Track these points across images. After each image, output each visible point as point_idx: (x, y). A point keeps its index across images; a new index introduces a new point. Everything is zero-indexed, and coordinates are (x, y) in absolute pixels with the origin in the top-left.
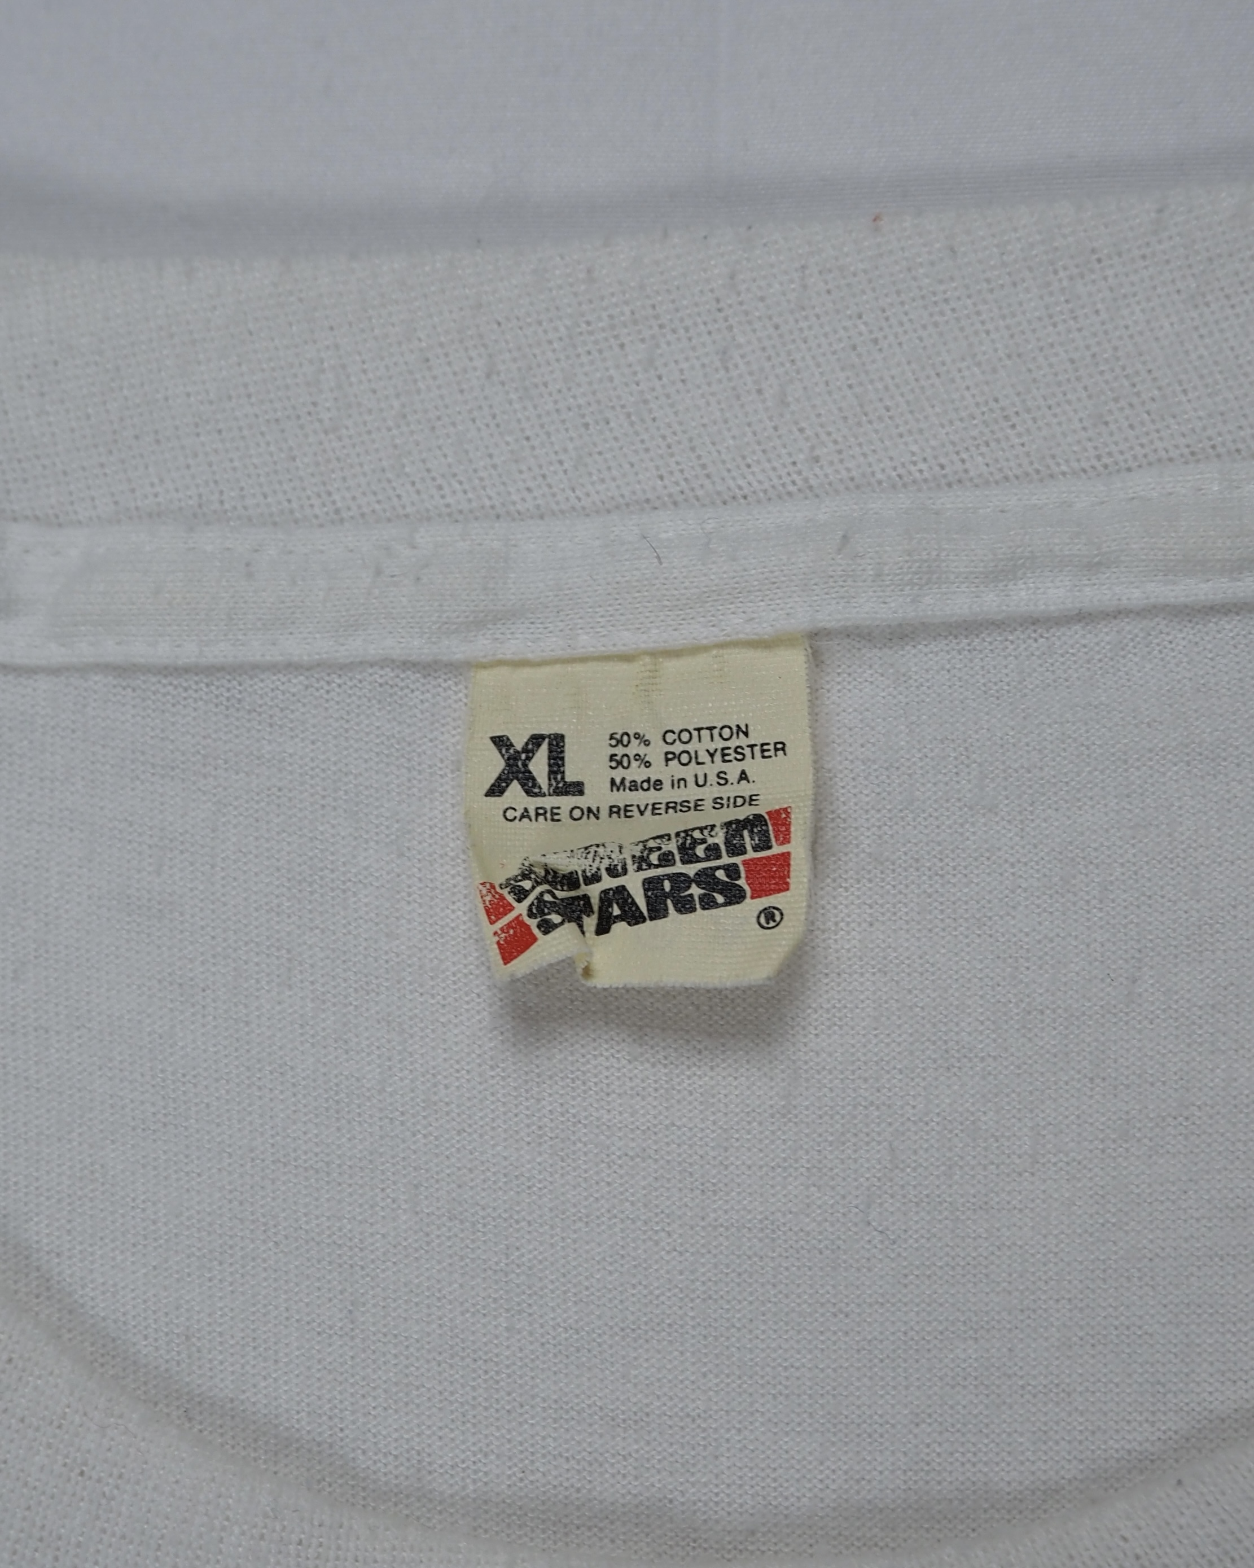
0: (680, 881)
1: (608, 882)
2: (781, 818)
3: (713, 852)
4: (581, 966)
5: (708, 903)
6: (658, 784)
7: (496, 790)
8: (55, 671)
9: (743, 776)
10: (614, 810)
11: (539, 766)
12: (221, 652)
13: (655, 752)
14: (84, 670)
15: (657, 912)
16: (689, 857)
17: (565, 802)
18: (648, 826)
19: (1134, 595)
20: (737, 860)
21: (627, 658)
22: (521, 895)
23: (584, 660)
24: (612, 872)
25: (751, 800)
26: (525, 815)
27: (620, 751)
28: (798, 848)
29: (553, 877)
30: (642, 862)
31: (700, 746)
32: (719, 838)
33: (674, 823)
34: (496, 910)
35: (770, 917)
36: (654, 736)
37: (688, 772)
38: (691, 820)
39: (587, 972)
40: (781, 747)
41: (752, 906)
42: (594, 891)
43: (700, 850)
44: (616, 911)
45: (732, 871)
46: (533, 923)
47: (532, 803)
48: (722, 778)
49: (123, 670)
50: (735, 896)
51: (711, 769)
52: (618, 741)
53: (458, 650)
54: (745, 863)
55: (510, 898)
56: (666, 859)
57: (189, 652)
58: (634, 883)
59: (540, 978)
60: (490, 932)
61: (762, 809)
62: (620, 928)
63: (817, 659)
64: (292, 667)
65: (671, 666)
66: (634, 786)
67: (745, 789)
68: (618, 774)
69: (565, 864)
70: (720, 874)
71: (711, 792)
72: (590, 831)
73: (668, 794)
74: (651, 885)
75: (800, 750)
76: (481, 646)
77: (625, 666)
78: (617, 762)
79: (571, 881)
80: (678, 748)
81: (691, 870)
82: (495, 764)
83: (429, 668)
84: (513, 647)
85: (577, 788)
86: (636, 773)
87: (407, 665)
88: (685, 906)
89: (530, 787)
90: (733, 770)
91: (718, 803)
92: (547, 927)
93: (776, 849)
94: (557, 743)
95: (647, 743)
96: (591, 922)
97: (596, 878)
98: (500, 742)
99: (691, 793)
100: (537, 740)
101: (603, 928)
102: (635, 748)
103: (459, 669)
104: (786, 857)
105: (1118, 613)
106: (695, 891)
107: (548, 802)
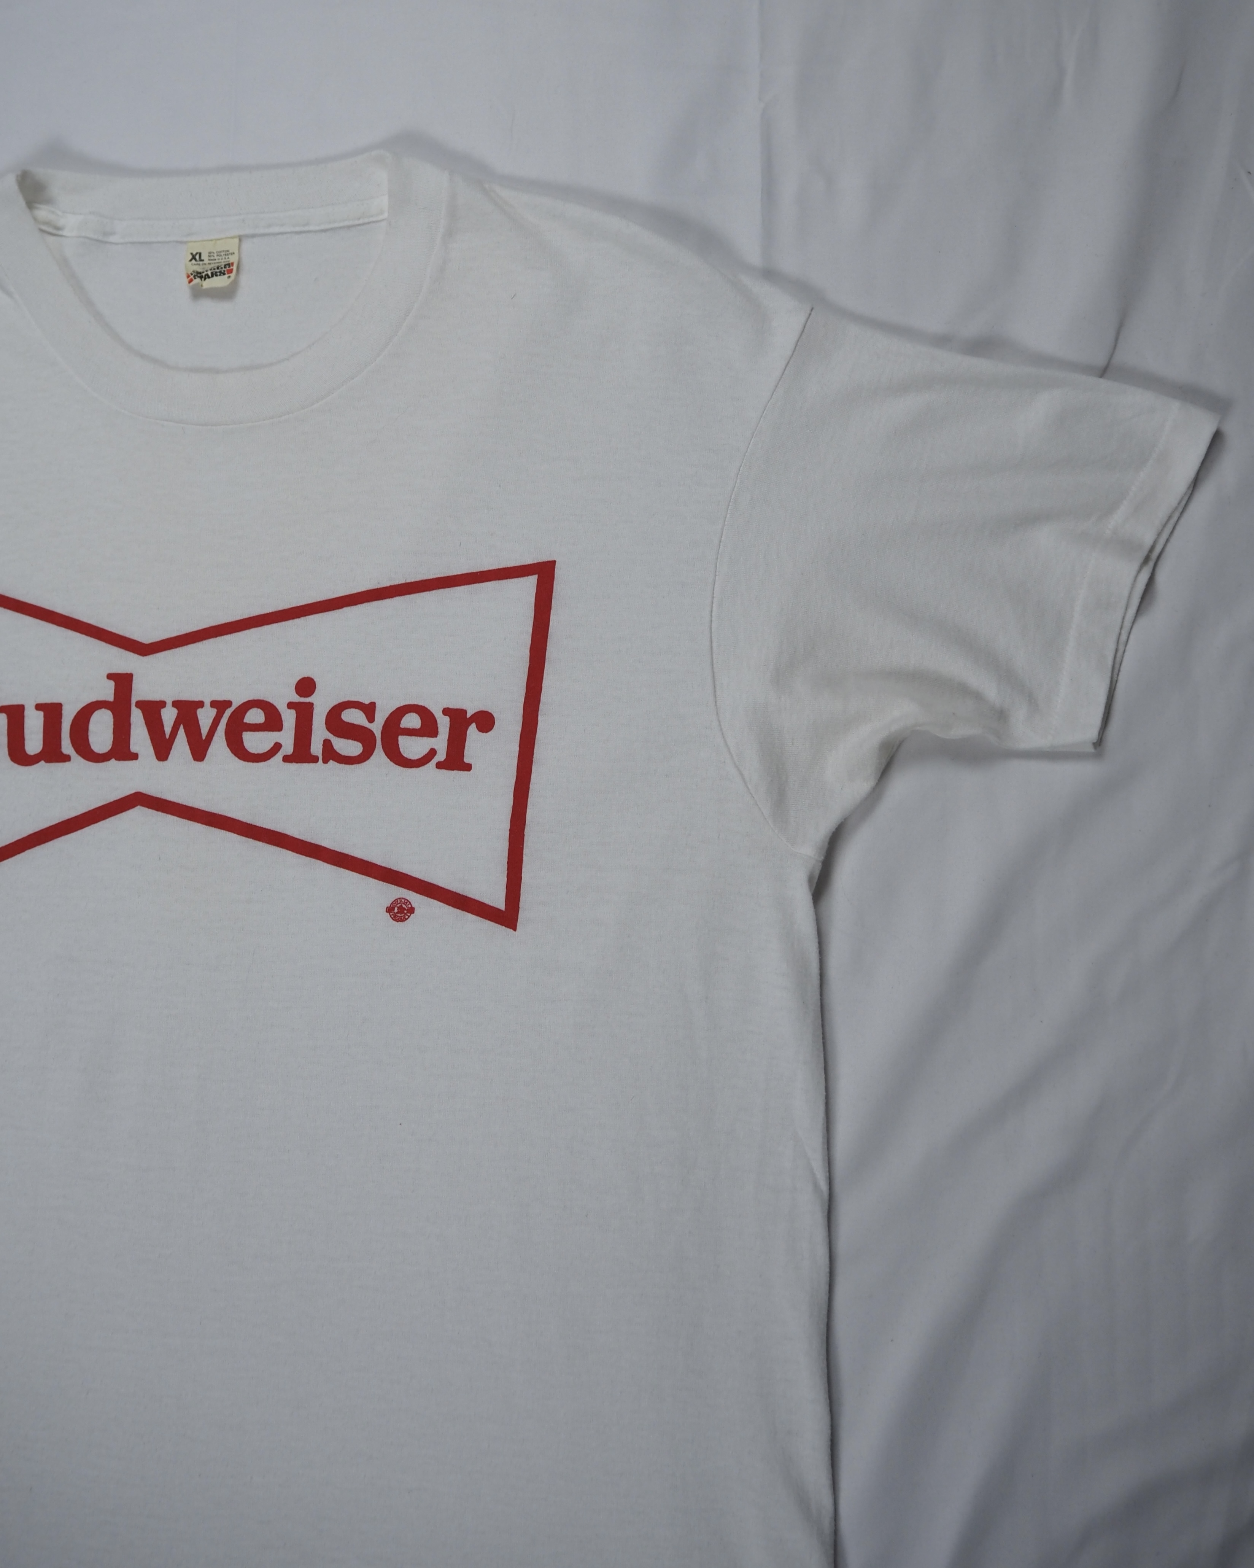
0: (216, 272)
1: (206, 273)
2: (232, 264)
3: (222, 268)
4: (200, 284)
5: (220, 275)
6: (215, 260)
7: (191, 260)
8: (122, 244)
9: (228, 258)
10: (209, 264)
11: (197, 257)
12: (148, 240)
13: (215, 255)
14: (126, 243)
15: (212, 276)
16: (218, 268)
17: (201, 263)
18: (212, 266)
19: (288, 230)
20: (226, 269)
21: (211, 240)
22: (192, 274)
23: (205, 241)
24: (206, 271)
25: (229, 261)
26: (195, 264)
27: (210, 255)
28: (235, 268)
29: (198, 273)
30: (211, 270)
31: (222, 254)
32: (223, 266)
33: (217, 265)
34: (188, 277)
35: (229, 277)
36: (215, 252)
37: (220, 258)
38: (220, 264)
39: (202, 286)
40: (234, 253)
41: (227, 276)
42: (204, 274)
43: (220, 268)
44: (207, 277)
45: (224, 271)
46: (193, 278)
47: (196, 263)
48: (225, 258)
49: (133, 243)
50: (224, 274)
51: (224, 257)
52: (210, 253)
53: (185, 239)
54: (227, 270)
55: (190, 275)
56: (214, 269)
57: (142, 240)
58: (209, 273)
59: (193, 285)
60: (186, 280)
61: (230, 262)
62: (207, 280)
63: (240, 240)
64: (159, 242)
65: (218, 242)
66: (212, 260)
67: (228, 260)
68: (210, 258)
69: (200, 270)
70: (223, 271)
71: (223, 261)
72: (204, 266)
73: (217, 261)
74: (212, 273)
75: (236, 252)
76: (189, 239)
77: (210, 242)
78: (209, 256)
79: (200, 273)
80: (219, 254)
81: (218, 271)
82: (191, 257)
83: (181, 242)
84: (194, 238)
85: (203, 260)
86: (212, 258)
87: (177, 242)
88: (217, 276)
89: (196, 260)
90: (227, 257)
91: (224, 262)
92: (195, 278)
93: (231, 268)
94: (200, 254)
95: (214, 253)
96: (203, 279)
97: (203, 272)
98: (192, 254)
99: (220, 261)
100: (197, 253)
101: (205, 279)
102: (212, 254)
103: (186, 242)
104: (232, 270)
105: (286, 233)
106: (218, 274)
107: (199, 262)
